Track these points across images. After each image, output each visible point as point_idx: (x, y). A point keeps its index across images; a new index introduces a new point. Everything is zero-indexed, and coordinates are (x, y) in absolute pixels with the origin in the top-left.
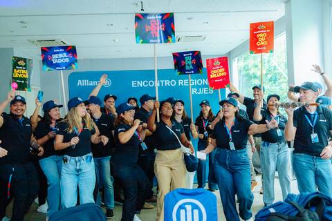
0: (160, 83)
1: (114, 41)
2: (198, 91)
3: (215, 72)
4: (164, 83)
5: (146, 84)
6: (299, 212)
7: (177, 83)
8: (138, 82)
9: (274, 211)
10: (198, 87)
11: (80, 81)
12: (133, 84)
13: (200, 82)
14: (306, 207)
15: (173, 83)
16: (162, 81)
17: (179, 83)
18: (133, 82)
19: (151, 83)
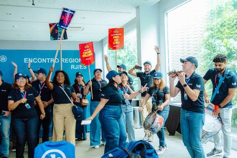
0: (47, 60)
1: (14, 26)
2: (76, 67)
3: (86, 53)
4: (50, 60)
5: (35, 60)
6: (129, 155)
7: (60, 61)
8: (29, 59)
9: (112, 156)
10: (75, 64)
12: (25, 60)
13: (77, 60)
14: (134, 151)
15: (57, 60)
16: (48, 59)
17: (62, 61)
18: (25, 59)
19: (40, 60)
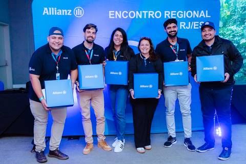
0: (143, 14)
2: (187, 25)
4: (147, 14)
5: (125, 14)
7: (163, 15)
8: (117, 12)
10: (187, 20)
11: (46, 9)
12: (110, 14)
13: (189, 14)
15: (158, 15)
16: (145, 12)
17: (166, 15)
18: (110, 12)
19: (132, 15)
